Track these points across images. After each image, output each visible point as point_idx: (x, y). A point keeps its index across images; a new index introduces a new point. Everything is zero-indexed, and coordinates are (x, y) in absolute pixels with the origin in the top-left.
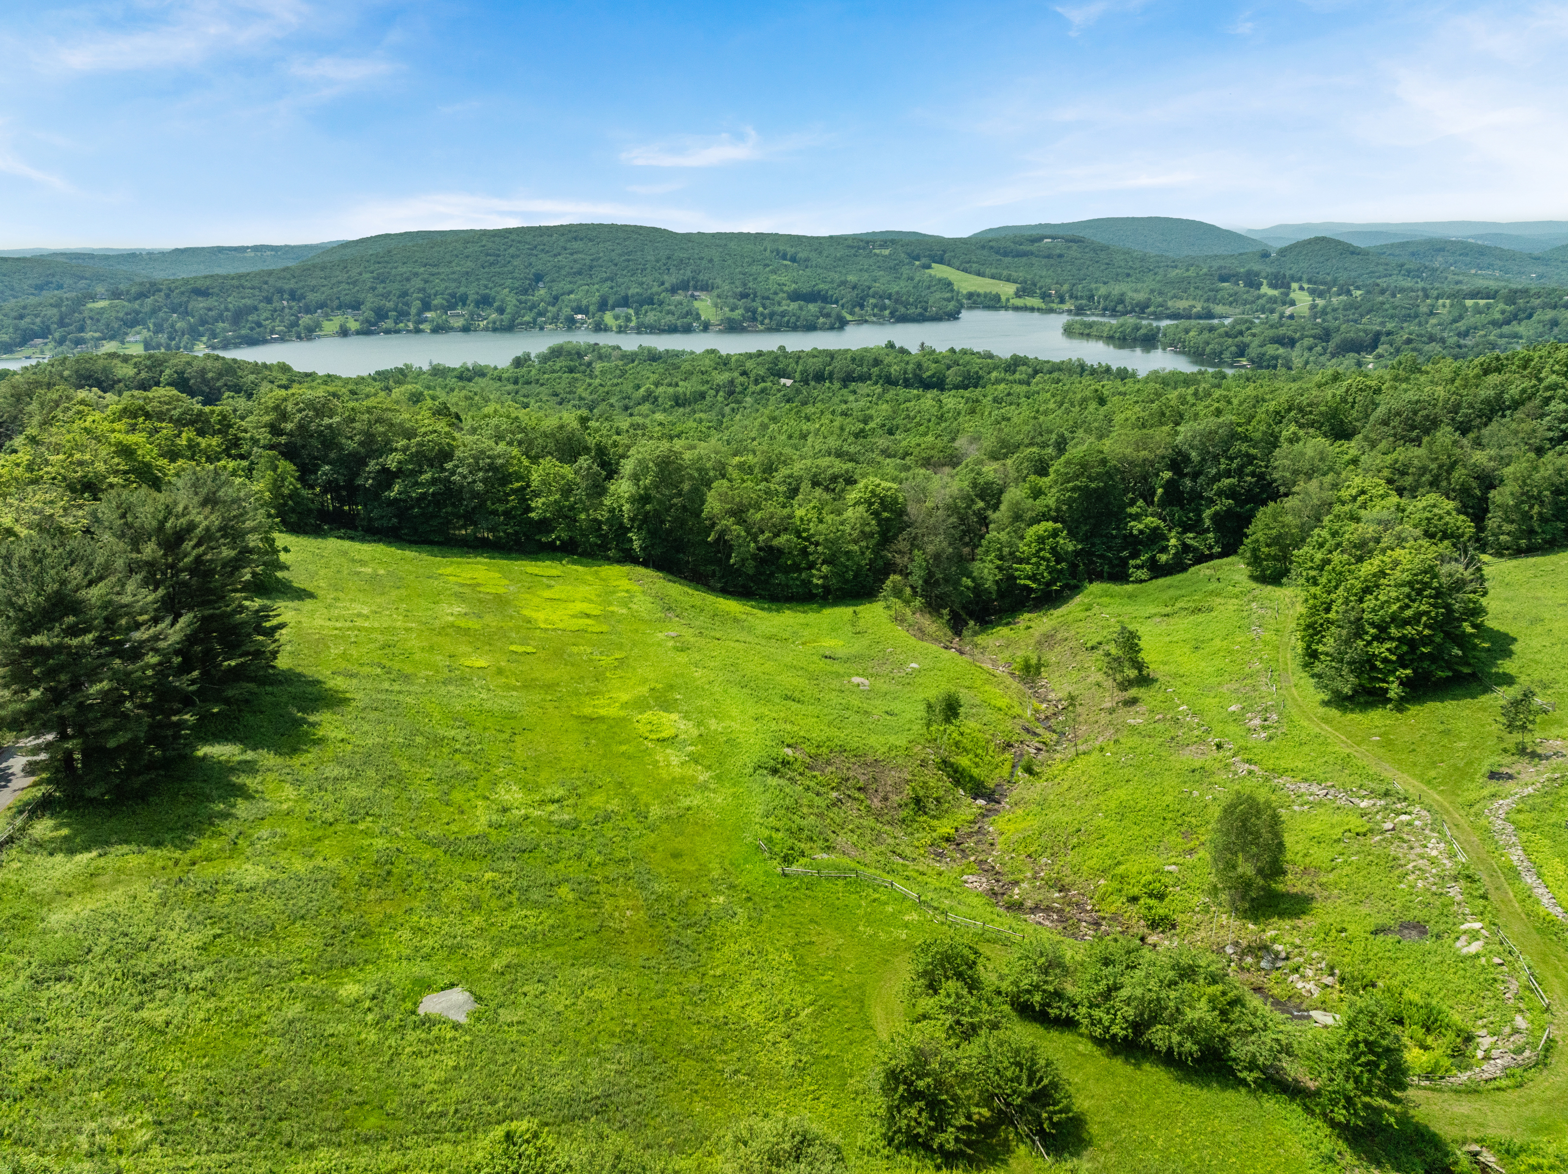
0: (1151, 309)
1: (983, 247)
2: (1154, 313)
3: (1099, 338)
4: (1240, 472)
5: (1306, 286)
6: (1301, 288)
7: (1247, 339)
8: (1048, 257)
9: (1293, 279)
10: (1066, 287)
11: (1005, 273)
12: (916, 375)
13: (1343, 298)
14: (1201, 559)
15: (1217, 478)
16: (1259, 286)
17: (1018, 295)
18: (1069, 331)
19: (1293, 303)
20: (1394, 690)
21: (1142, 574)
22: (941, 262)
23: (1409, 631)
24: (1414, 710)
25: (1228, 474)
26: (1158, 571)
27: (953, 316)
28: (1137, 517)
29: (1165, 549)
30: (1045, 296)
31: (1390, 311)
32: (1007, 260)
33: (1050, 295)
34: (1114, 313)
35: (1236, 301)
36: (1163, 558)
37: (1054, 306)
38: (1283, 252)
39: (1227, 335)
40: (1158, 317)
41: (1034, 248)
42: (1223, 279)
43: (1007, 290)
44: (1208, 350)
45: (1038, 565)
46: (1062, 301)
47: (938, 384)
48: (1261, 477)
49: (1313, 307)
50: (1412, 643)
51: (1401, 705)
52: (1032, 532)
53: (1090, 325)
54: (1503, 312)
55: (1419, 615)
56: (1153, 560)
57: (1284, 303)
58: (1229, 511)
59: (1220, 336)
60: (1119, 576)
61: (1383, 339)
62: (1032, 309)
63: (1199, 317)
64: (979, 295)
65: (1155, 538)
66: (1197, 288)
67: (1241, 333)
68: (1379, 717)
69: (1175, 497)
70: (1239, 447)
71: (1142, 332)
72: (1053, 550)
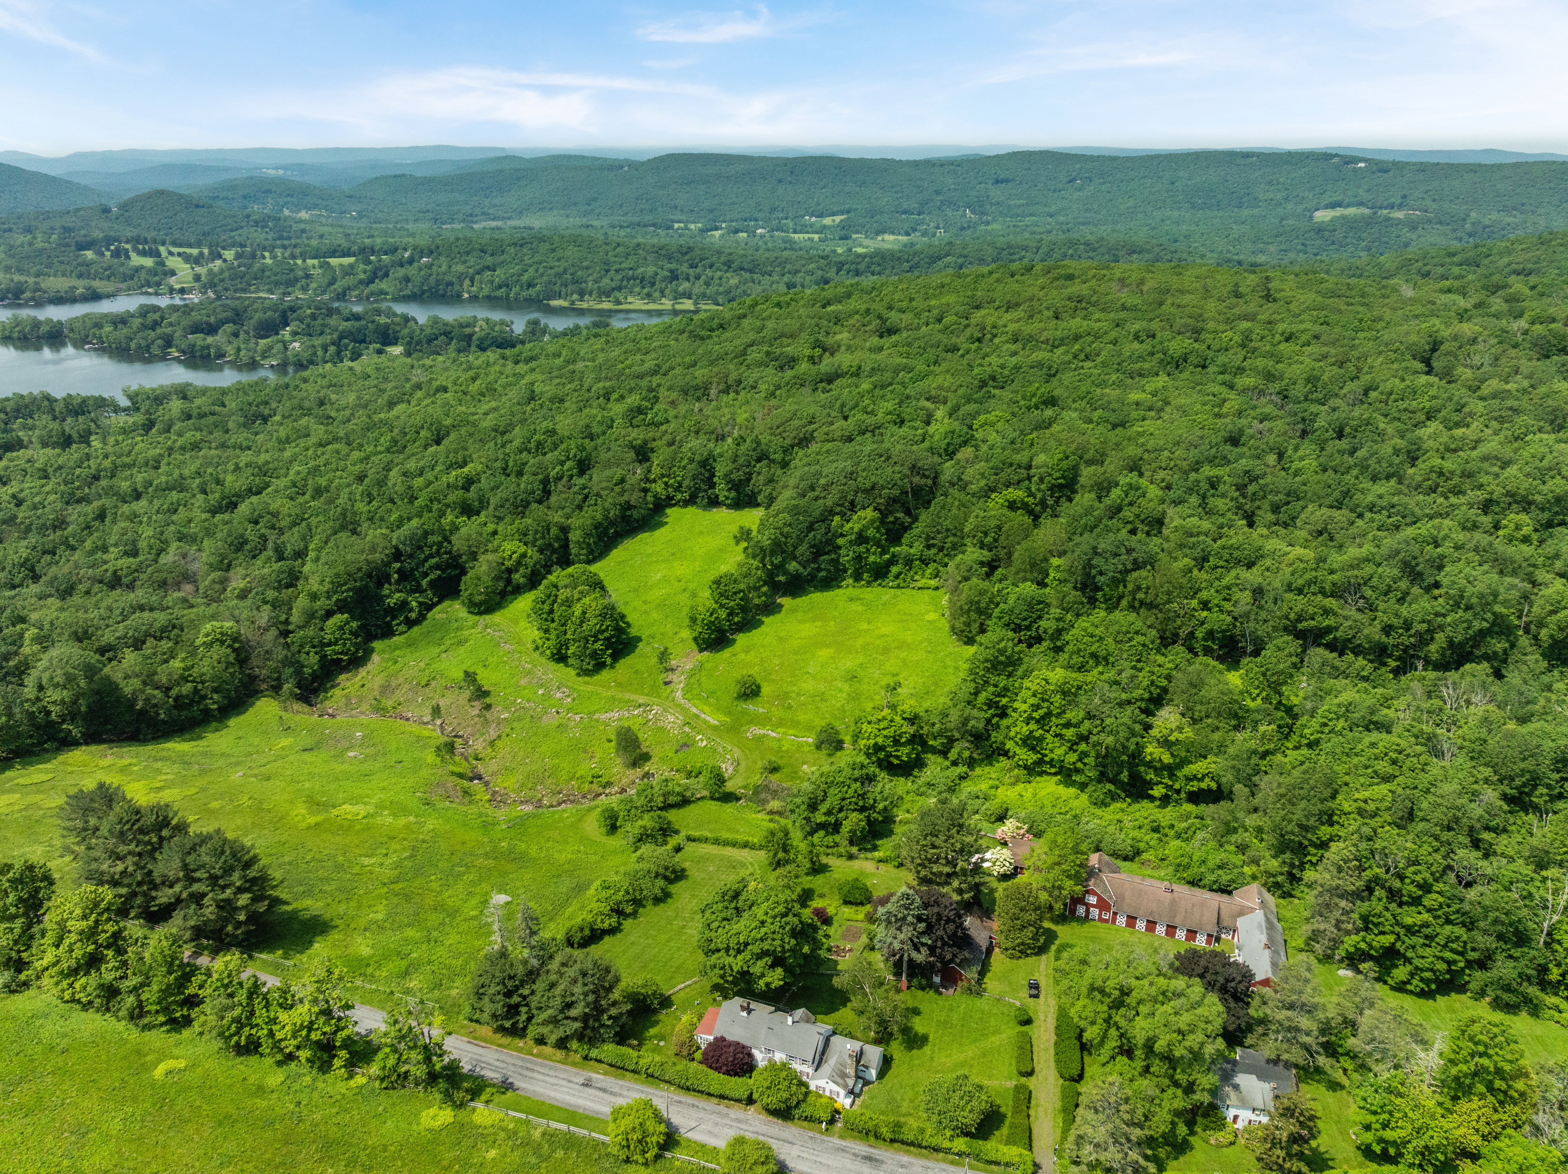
0: (28, 295)
2: (33, 299)
4: (438, 553)
5: (175, 250)
6: (171, 253)
7: (169, 330)
9: (157, 242)
13: (218, 262)
14: (430, 607)
15: (426, 559)
16: (126, 255)
19: (173, 273)
20: (609, 661)
21: (403, 628)
23: (606, 634)
24: (617, 665)
25: (431, 556)
26: (411, 624)
28: (388, 597)
29: (411, 610)
31: (273, 278)
35: (112, 274)
36: (412, 615)
38: (124, 207)
39: (143, 326)
40: (39, 304)
42: (81, 247)
44: (133, 345)
45: (344, 645)
48: (450, 553)
49: (197, 278)
51: (612, 667)
52: (329, 624)
55: (607, 627)
56: (407, 618)
57: (165, 274)
58: (439, 577)
59: (137, 328)
60: (388, 633)
61: (291, 316)
63: (87, 299)
65: (403, 605)
66: (62, 262)
67: (156, 323)
68: (605, 675)
69: (404, 576)
70: (431, 539)
71: (44, 329)
72: (351, 633)
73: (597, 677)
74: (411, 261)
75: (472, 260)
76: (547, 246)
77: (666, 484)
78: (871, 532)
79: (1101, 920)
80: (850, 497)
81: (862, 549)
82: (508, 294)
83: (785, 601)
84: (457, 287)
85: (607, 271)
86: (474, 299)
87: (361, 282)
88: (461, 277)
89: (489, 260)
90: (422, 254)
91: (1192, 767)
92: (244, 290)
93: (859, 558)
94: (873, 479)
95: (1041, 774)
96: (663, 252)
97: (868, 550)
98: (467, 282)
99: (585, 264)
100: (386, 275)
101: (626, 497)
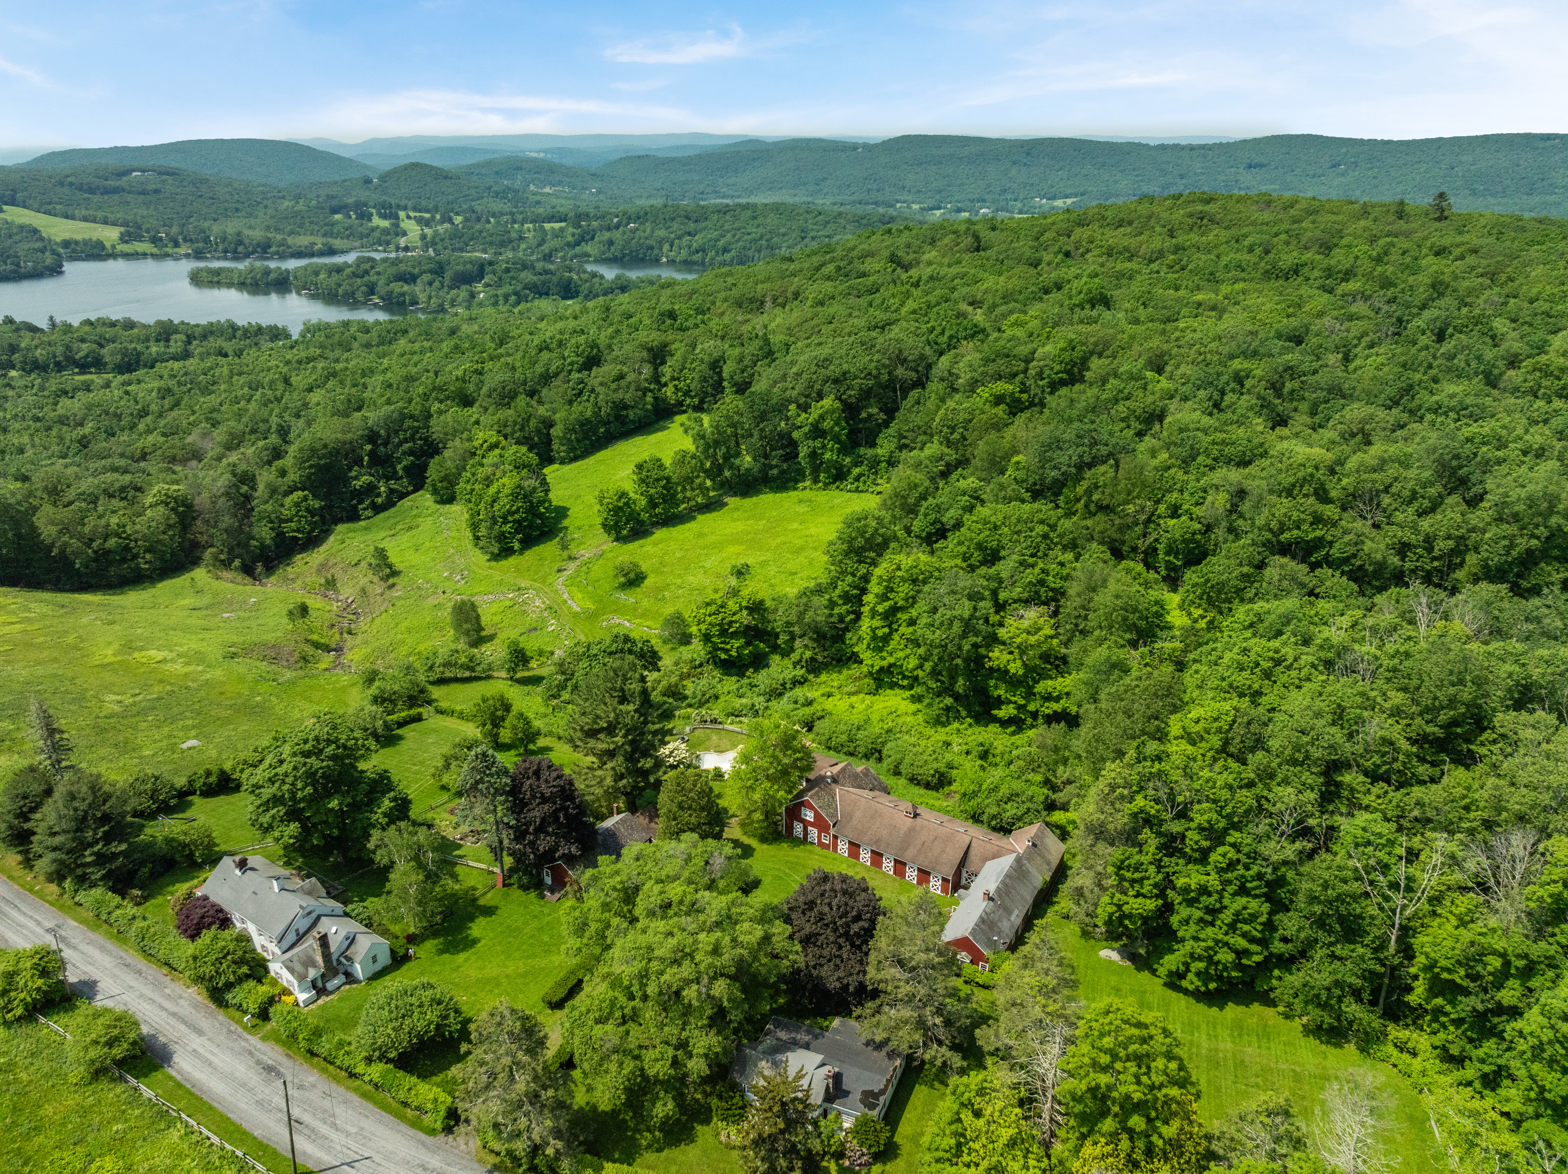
0: (273, 249)
1: (61, 184)
2: (277, 253)
3: (230, 285)
4: (412, 438)
5: (412, 214)
6: (409, 217)
7: (374, 278)
8: (144, 193)
9: (399, 207)
10: (175, 230)
11: (99, 214)
12: (67, 358)
13: (447, 225)
14: (402, 496)
15: (400, 444)
16: (369, 217)
17: (123, 239)
18: (196, 279)
19: (405, 234)
20: (517, 546)
21: (369, 513)
22: (13, 203)
23: (516, 516)
24: (527, 553)
25: (406, 441)
26: (378, 509)
27: (55, 271)
28: (356, 478)
29: (379, 495)
30: (155, 240)
31: (488, 239)
32: (96, 198)
33: (161, 239)
34: (237, 256)
35: (352, 234)
36: (379, 500)
37: (169, 250)
38: (384, 178)
39: (354, 275)
40: (282, 257)
41: (124, 182)
42: (335, 211)
43: (110, 235)
44: (340, 291)
45: (299, 521)
46: (176, 245)
47: (93, 363)
48: (426, 439)
49: (423, 237)
51: (521, 552)
52: (289, 500)
53: (218, 272)
55: (518, 509)
56: (373, 502)
57: (397, 235)
58: (412, 462)
59: (348, 277)
60: (353, 517)
61: (488, 269)
62: (144, 255)
63: (322, 254)
64: (76, 243)
65: (371, 489)
66: (311, 223)
67: (366, 272)
68: (513, 560)
69: (376, 460)
70: (408, 423)
71: (273, 276)
72: (307, 510)
73: (504, 563)
74: (617, 227)
75: (675, 225)
76: (749, 213)
77: (675, 386)
78: (827, 424)
79: (821, 844)
80: (817, 387)
81: (818, 443)
82: (704, 259)
83: (733, 501)
84: (656, 252)
85: (803, 238)
86: (672, 262)
87: (569, 245)
88: (661, 242)
89: (692, 226)
90: (629, 220)
91: (1050, 682)
92: (462, 250)
93: (813, 455)
94: (845, 367)
95: (893, 685)
96: (864, 222)
97: (824, 447)
98: (666, 247)
99: (783, 230)
100: (593, 238)
101: (620, 395)
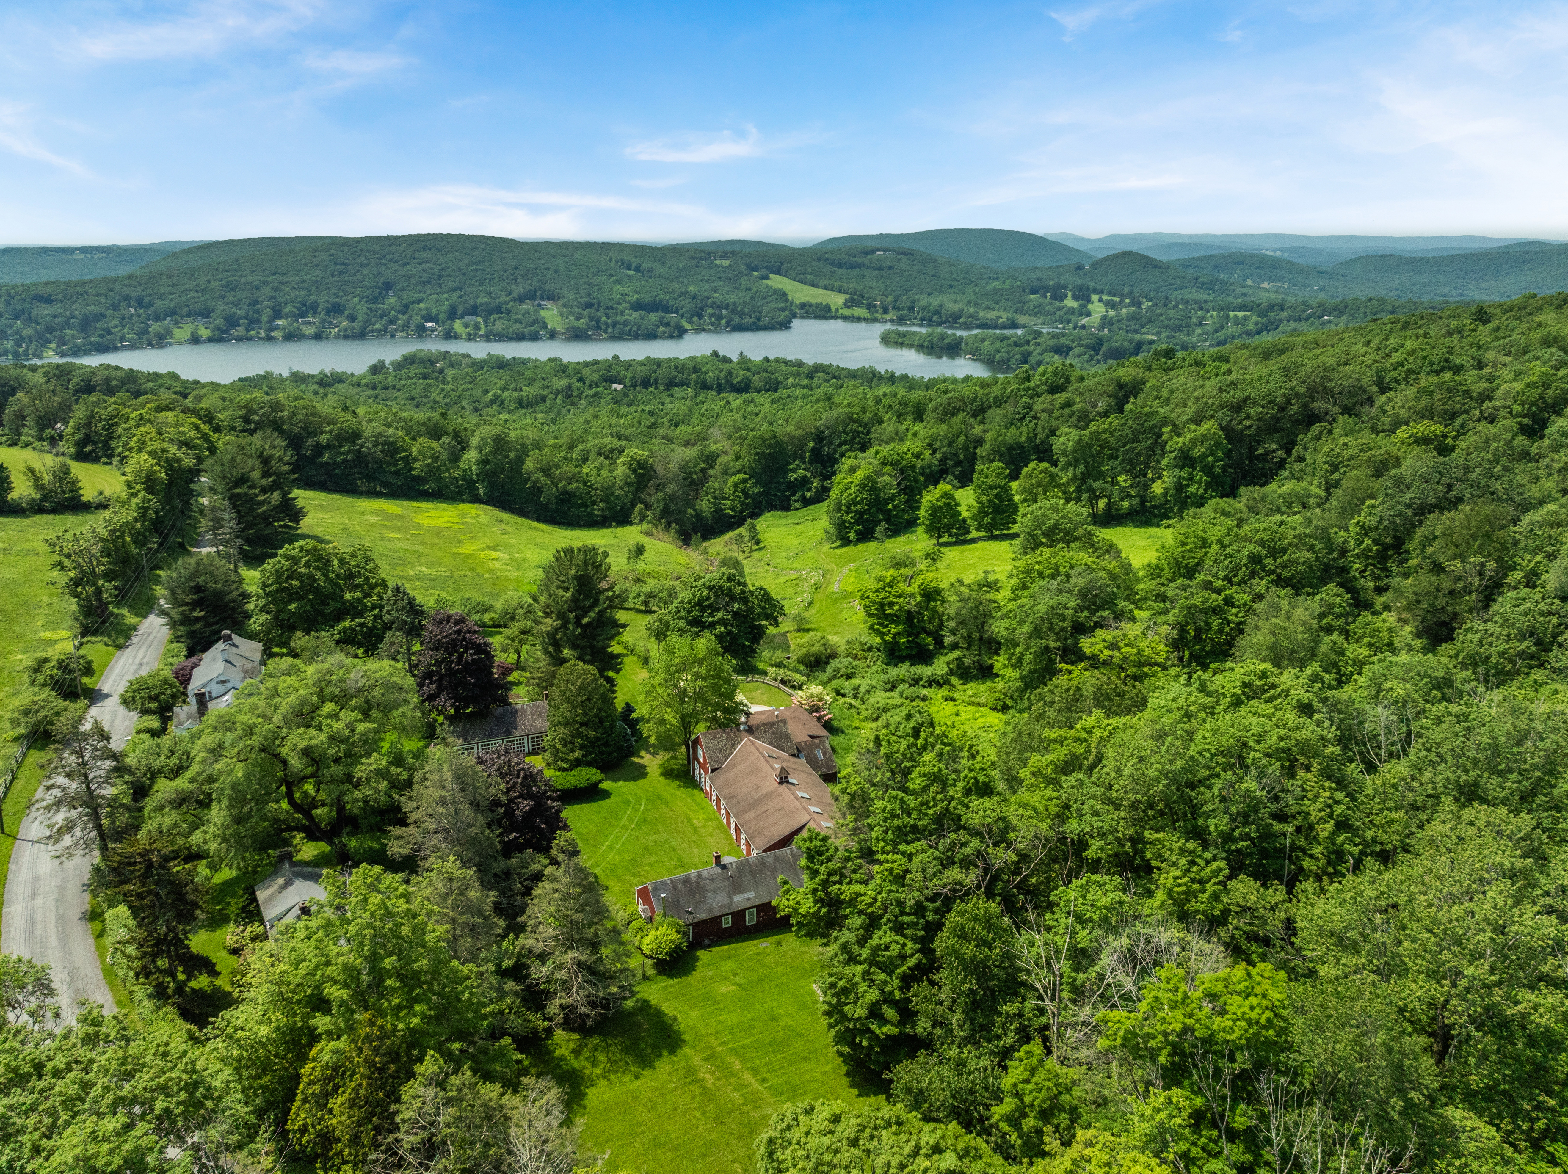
0: (963, 320)
1: (819, 259)
2: (965, 323)
3: (911, 346)
4: (853, 442)
5: (1105, 297)
6: (1100, 300)
7: (1031, 348)
8: (879, 269)
9: (1095, 291)
10: (890, 299)
11: (837, 284)
12: (728, 381)
13: (1132, 309)
15: (840, 446)
16: (1062, 298)
17: (846, 305)
18: (886, 340)
19: (1089, 314)
20: (854, 537)
21: (797, 505)
22: (778, 272)
23: (859, 507)
24: (861, 546)
25: (846, 443)
26: (807, 503)
27: (785, 325)
28: (794, 471)
29: (810, 490)
30: (870, 307)
31: (1167, 323)
32: (841, 271)
33: (875, 306)
34: (930, 323)
35: (1040, 312)
36: (808, 495)
37: (879, 316)
38: (1095, 265)
39: (1016, 344)
40: (968, 327)
41: (866, 260)
42: (1033, 291)
43: (837, 300)
45: (734, 500)
46: (886, 311)
47: (742, 388)
48: (863, 444)
49: (1105, 318)
50: (860, 513)
51: (856, 544)
52: (732, 480)
53: (904, 335)
54: (1256, 324)
55: (863, 500)
56: (803, 496)
57: (1081, 314)
59: (1009, 345)
60: (786, 508)
62: (859, 319)
63: (1004, 327)
64: (811, 305)
65: (804, 483)
66: (1008, 300)
67: (1028, 343)
68: (847, 550)
69: (817, 458)
70: (851, 427)
71: (946, 341)
72: (744, 492)
73: (839, 551)
81: (1184, 473)
87: (1249, 334)
90: (1325, 312)
92: (1136, 331)
93: (1178, 486)
97: (1191, 479)
100: (1275, 328)
